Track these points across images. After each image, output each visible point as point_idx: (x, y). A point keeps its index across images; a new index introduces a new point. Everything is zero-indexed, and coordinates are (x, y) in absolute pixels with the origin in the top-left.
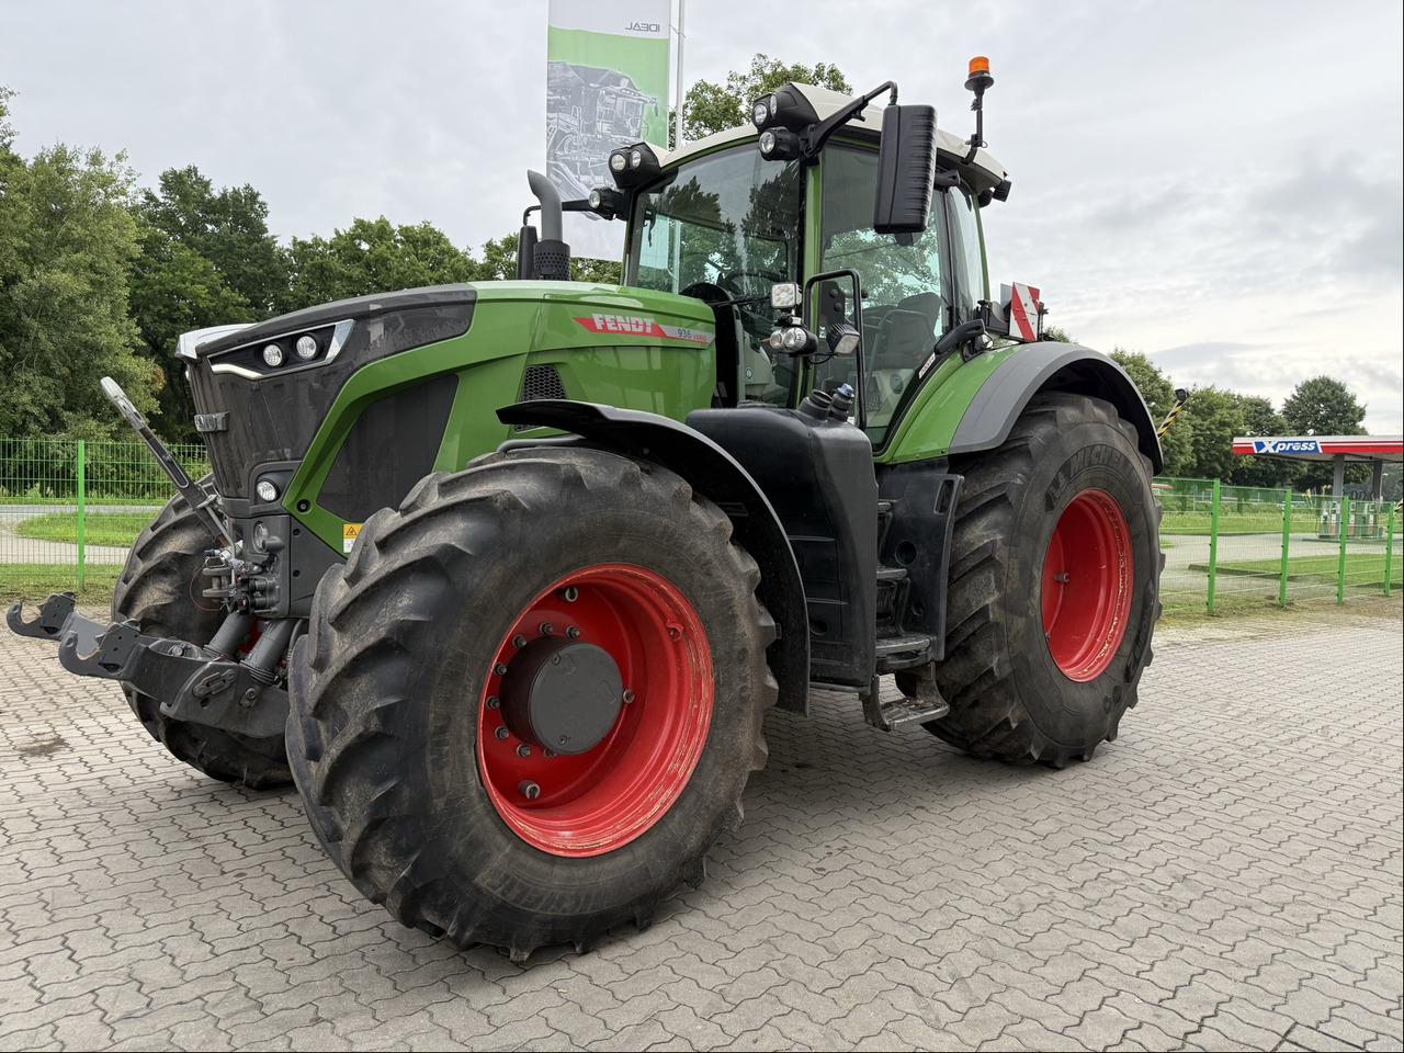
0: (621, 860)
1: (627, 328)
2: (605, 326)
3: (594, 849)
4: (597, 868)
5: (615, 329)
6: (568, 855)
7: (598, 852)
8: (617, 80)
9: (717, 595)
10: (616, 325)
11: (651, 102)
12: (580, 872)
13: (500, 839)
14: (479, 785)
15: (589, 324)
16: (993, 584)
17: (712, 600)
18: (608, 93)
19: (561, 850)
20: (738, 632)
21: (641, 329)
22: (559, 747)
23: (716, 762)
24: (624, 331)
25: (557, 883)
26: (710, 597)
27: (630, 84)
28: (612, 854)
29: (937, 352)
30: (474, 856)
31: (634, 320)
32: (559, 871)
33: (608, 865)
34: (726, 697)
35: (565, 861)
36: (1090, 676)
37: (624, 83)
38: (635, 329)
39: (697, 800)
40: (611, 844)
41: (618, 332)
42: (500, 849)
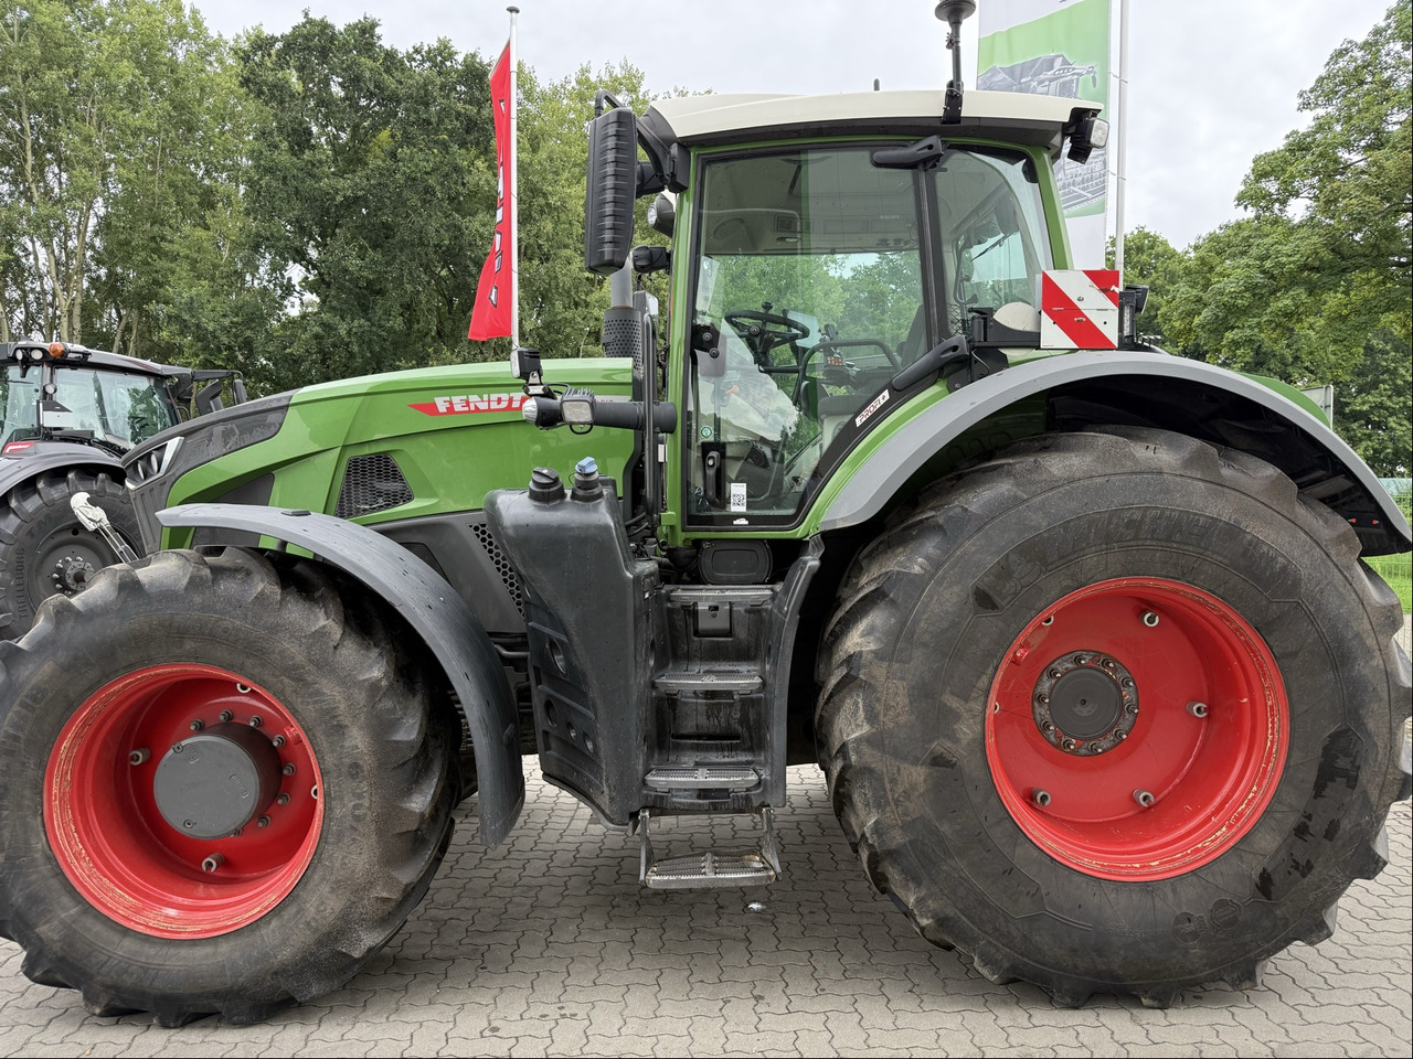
0: (200, 952)
1: (483, 406)
2: (451, 410)
3: (180, 933)
4: (172, 951)
5: (467, 409)
6: (148, 932)
7: (183, 936)
8: (1050, 64)
9: (315, 702)
10: (468, 405)
11: (1088, 72)
12: (150, 950)
13: (66, 900)
14: (46, 848)
15: (431, 409)
16: (861, 714)
17: (310, 707)
18: (1041, 82)
19: (141, 924)
20: (347, 744)
21: (504, 405)
22: (184, 829)
23: (323, 879)
24: (477, 409)
25: (120, 953)
26: (308, 703)
27: (1065, 62)
28: (194, 943)
29: (893, 390)
30: (34, 909)
31: (494, 397)
32: (129, 945)
33: (184, 952)
34: (338, 812)
35: (139, 936)
36: (1157, 873)
37: (1058, 63)
38: (494, 405)
39: (298, 912)
40: (199, 932)
41: (470, 411)
42: (64, 909)
